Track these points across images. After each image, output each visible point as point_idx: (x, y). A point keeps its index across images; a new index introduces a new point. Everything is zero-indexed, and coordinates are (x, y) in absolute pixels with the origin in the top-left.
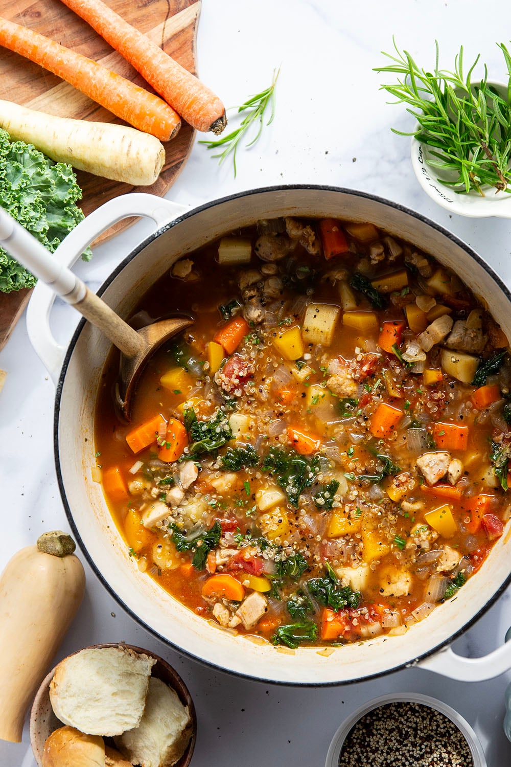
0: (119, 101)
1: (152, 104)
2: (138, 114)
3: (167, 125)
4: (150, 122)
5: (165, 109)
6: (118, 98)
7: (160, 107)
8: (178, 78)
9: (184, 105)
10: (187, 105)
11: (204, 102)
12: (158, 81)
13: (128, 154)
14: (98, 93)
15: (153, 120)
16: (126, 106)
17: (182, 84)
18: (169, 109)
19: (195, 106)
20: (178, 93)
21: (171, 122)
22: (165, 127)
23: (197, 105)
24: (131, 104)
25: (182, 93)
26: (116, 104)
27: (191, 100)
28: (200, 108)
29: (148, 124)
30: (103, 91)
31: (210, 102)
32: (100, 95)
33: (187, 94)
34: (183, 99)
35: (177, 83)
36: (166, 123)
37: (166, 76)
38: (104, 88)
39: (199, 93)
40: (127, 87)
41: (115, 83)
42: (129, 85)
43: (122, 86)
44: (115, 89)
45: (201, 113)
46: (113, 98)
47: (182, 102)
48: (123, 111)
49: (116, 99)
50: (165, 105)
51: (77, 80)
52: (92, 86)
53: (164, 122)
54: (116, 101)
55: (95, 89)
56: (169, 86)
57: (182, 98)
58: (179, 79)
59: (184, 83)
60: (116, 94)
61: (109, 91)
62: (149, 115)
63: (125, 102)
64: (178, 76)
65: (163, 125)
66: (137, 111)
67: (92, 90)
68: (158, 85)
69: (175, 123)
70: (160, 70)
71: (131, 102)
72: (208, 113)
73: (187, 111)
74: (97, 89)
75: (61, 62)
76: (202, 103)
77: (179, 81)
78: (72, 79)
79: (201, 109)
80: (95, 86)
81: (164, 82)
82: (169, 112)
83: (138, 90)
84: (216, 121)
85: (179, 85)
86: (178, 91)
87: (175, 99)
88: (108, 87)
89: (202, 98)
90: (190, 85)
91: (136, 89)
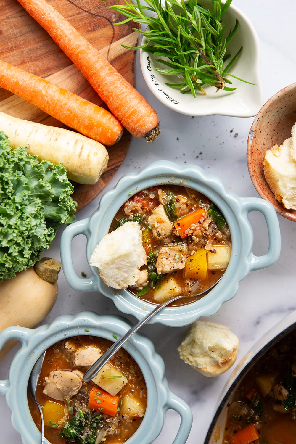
0: (69, 115)
1: (99, 116)
2: (87, 126)
3: (112, 133)
4: (97, 132)
5: (109, 119)
6: (69, 113)
7: (105, 118)
8: (121, 90)
9: (124, 115)
10: (127, 115)
11: (142, 115)
12: (103, 91)
13: (80, 155)
14: (51, 108)
15: (101, 130)
16: (76, 119)
17: (124, 96)
18: (113, 119)
19: (134, 117)
20: (120, 104)
21: (116, 130)
22: (111, 135)
23: (136, 117)
24: (80, 117)
25: (123, 105)
26: (67, 117)
27: (130, 111)
28: (138, 119)
29: (96, 134)
30: (55, 106)
31: (147, 115)
32: (53, 110)
33: (128, 106)
34: (124, 110)
35: (120, 95)
36: (111, 131)
37: (111, 88)
38: (56, 104)
39: (138, 106)
40: (76, 102)
41: (65, 99)
42: (77, 100)
43: (71, 102)
44: (66, 104)
45: (139, 124)
46: (65, 112)
47: (123, 112)
48: (74, 123)
49: (67, 113)
50: (109, 116)
51: (32, 97)
52: (45, 103)
53: (110, 131)
54: (67, 115)
55: (48, 105)
56: (112, 97)
57: (123, 108)
58: (122, 92)
59: (126, 96)
60: (66, 109)
61: (61, 106)
62: (96, 126)
63: (75, 116)
64: (122, 89)
65: (109, 134)
66: (86, 122)
67: (45, 106)
68: (103, 94)
69: (119, 131)
70: (106, 82)
71: (80, 116)
72: (145, 125)
73: (126, 120)
74: (50, 105)
75: (17, 83)
76: (140, 115)
77: (121, 94)
78: (27, 97)
79: (138, 121)
80: (48, 102)
81: (109, 92)
82: (113, 122)
83: (85, 104)
84: (151, 131)
85: (121, 97)
86: (120, 102)
87: (117, 108)
88: (59, 103)
89: (140, 111)
90: (131, 98)
91: (83, 103)
